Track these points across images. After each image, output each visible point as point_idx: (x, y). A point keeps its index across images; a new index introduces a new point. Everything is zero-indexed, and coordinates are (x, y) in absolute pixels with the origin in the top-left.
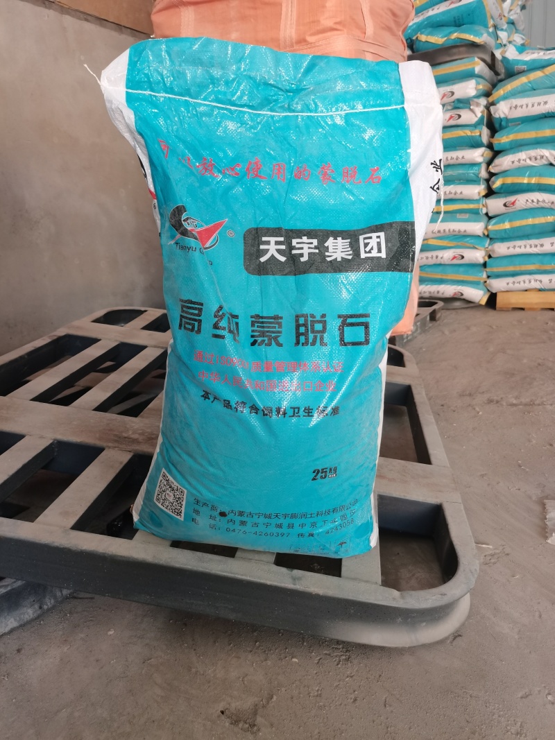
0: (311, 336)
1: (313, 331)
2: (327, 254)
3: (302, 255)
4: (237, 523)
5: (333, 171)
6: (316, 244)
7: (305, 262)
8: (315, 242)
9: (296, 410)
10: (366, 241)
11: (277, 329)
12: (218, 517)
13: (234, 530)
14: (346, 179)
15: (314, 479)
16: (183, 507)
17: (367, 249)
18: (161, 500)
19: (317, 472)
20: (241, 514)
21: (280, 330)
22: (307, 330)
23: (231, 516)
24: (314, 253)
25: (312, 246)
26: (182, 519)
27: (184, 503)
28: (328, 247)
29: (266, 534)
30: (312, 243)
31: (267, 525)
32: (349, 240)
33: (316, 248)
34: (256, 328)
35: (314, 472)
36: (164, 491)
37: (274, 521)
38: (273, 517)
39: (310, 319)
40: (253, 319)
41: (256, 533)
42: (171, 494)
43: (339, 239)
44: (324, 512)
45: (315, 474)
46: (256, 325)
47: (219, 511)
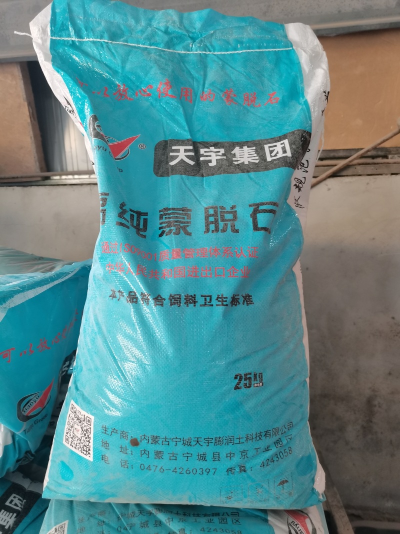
0: (221, 225)
1: (223, 220)
2: (234, 159)
3: (210, 161)
4: (152, 455)
5: (235, 95)
6: (224, 152)
7: (214, 167)
8: (222, 151)
9: (208, 299)
10: (271, 149)
11: (186, 220)
12: (130, 448)
13: (149, 468)
14: (247, 103)
15: (237, 388)
16: (92, 441)
17: (273, 154)
18: (70, 440)
19: (239, 377)
20: (155, 440)
21: (188, 220)
22: (216, 220)
23: (143, 445)
24: (222, 159)
25: (220, 154)
26: (91, 459)
27: (92, 436)
28: (235, 154)
29: (188, 472)
30: (219, 152)
31: (187, 456)
32: (254, 148)
33: (223, 155)
34: (164, 220)
35: (236, 378)
36: (72, 427)
37: (196, 450)
38: (193, 443)
39: (219, 210)
40: (162, 213)
41: (175, 471)
42: (79, 428)
43: (245, 148)
44: (254, 436)
45: (237, 381)
46: (164, 217)
47: (129, 438)
